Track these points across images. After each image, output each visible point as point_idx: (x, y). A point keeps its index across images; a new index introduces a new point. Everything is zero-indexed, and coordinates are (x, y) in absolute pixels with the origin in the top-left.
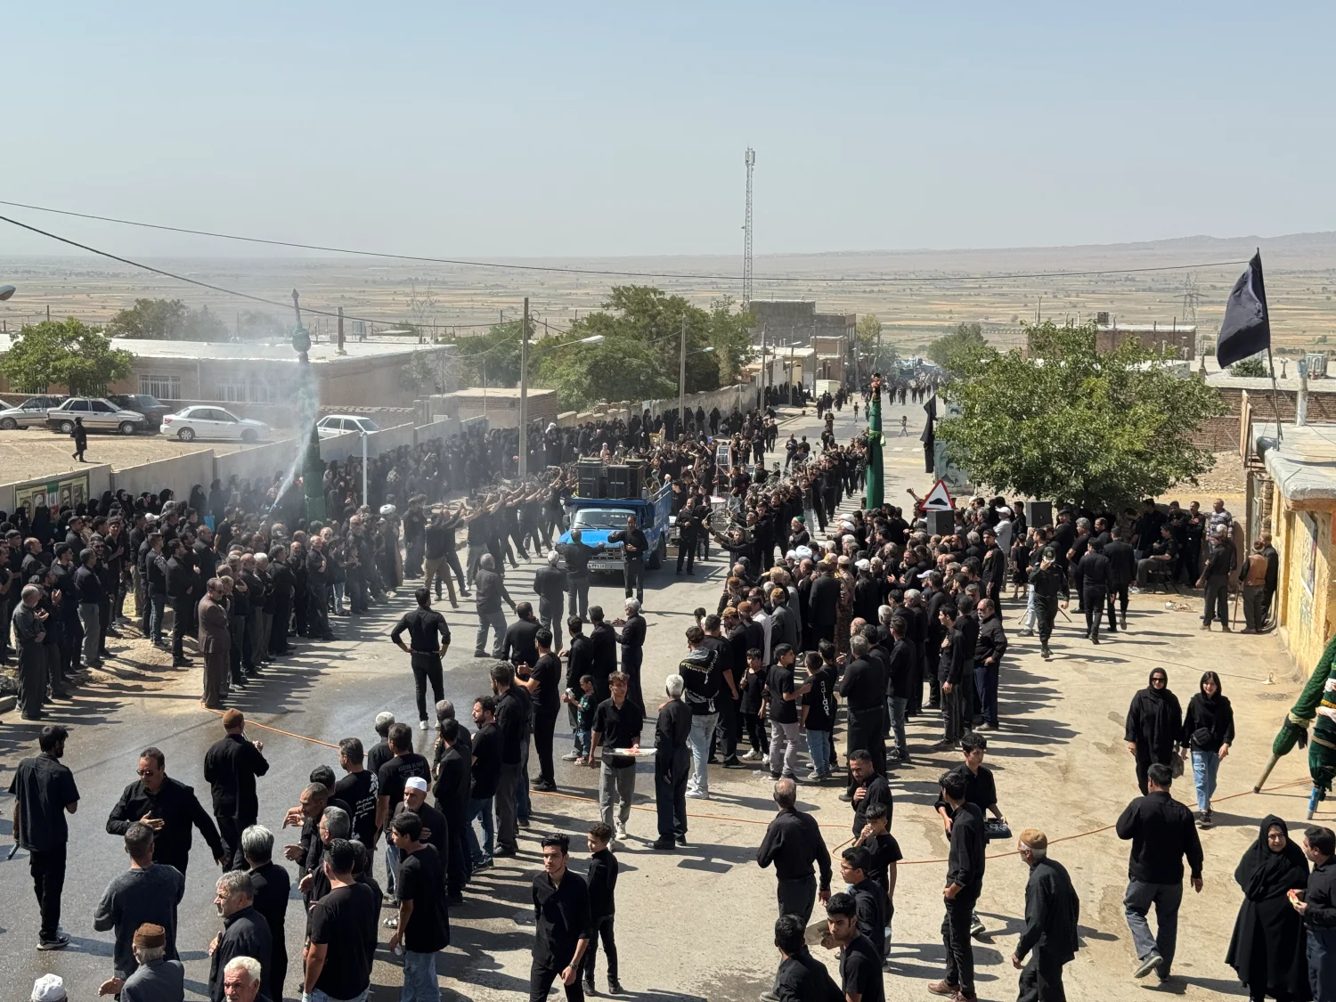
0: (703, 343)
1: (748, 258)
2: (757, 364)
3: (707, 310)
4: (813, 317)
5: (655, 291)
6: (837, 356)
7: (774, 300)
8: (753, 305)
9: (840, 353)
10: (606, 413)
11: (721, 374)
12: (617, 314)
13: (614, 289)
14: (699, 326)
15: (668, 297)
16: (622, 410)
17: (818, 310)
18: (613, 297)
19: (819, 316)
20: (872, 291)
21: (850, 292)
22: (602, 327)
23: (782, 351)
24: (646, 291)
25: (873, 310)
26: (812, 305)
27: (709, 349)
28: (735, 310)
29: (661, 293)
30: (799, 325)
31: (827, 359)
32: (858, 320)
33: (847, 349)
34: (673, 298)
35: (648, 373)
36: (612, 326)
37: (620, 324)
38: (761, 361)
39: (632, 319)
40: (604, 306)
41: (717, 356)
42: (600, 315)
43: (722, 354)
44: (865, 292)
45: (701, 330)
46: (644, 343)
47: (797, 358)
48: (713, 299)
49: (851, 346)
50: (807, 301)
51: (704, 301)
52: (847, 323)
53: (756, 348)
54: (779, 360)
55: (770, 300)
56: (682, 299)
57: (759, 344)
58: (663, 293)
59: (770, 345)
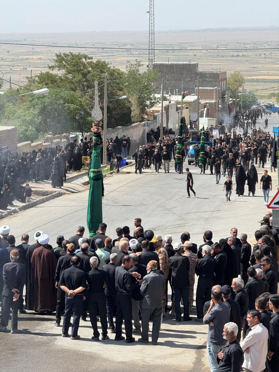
0: (119, 93)
1: (152, 33)
2: (158, 108)
3: (124, 69)
4: (197, 74)
5: (86, 57)
6: (213, 101)
7: (170, 63)
8: (155, 66)
9: (216, 99)
10: (52, 142)
11: (133, 114)
12: (59, 73)
13: (57, 56)
14: (117, 81)
15: (95, 61)
16: (63, 140)
17: (200, 69)
18: (56, 61)
19: (201, 73)
20: (238, 56)
21: (223, 56)
22: (49, 82)
23: (176, 98)
24: (79, 57)
25: (239, 69)
26: (196, 66)
27: (124, 97)
28: (143, 70)
29: (89, 58)
30: (187, 80)
31: (207, 103)
32: (228, 76)
33: (221, 96)
34: (98, 62)
35: (81, 114)
36: (56, 81)
37: (61, 80)
38: (160, 105)
39: (70, 76)
40: (50, 68)
41: (130, 102)
42: (47, 74)
43: (133, 100)
44: (233, 56)
45: (118, 84)
46: (78, 93)
47: (186, 103)
48: (128, 62)
49: (223, 94)
50: (192, 63)
51: (121, 63)
52: (220, 78)
53: (157, 96)
54: (173, 105)
55: (167, 63)
56: (104, 62)
57: (160, 94)
58: (91, 58)
59: (167, 93)
